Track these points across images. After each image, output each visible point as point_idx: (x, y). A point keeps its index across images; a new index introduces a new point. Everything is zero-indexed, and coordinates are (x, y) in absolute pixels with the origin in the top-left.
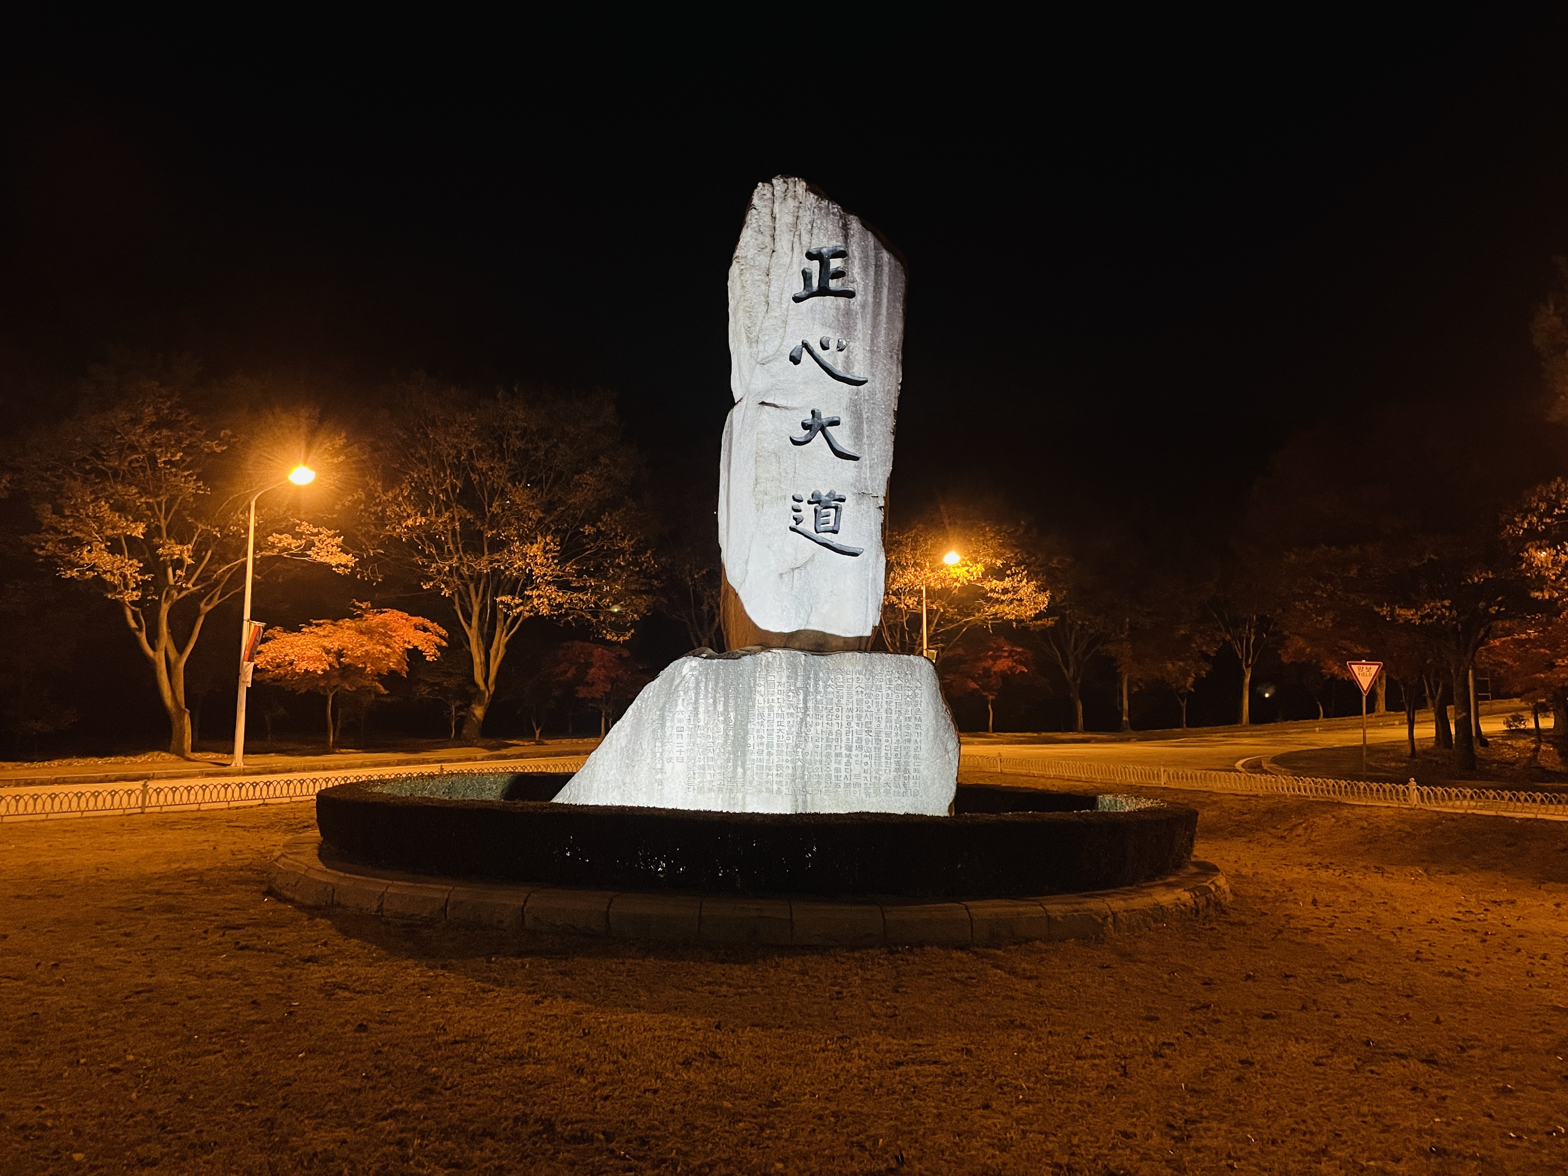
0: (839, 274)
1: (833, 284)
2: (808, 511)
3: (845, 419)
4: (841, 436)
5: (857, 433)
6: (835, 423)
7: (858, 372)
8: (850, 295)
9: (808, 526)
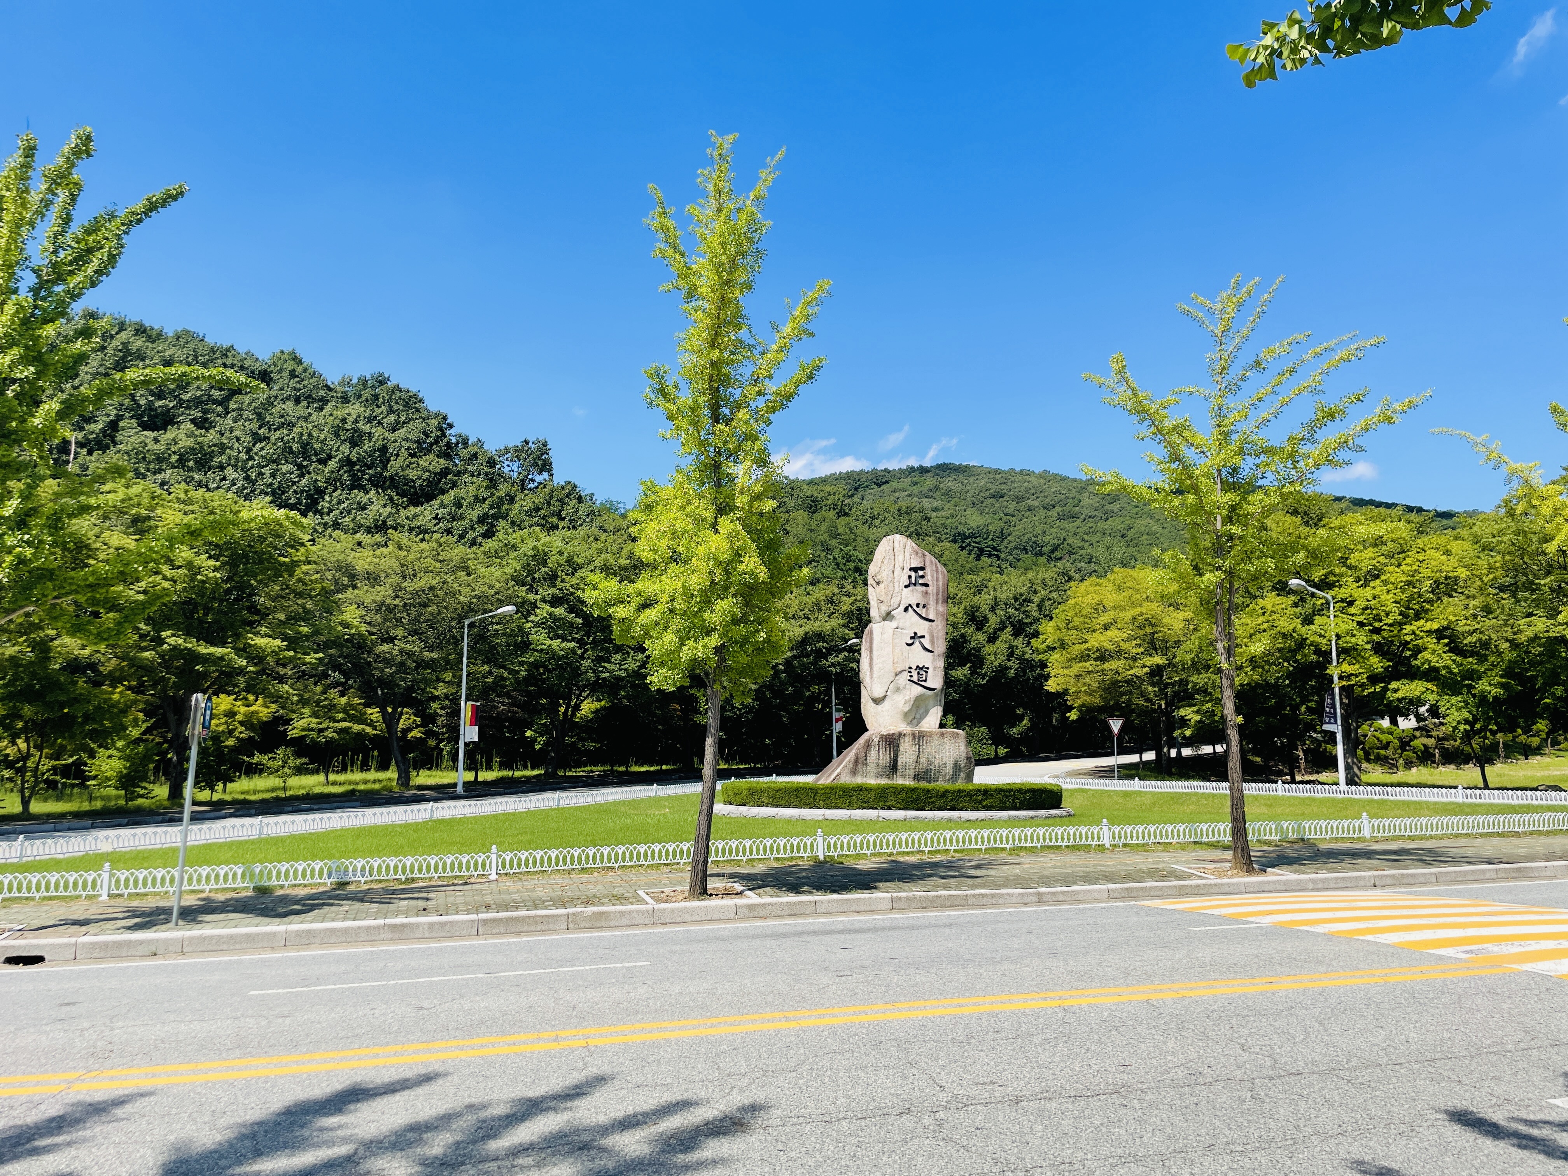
0: (922, 577)
1: (921, 581)
2: (915, 674)
3: (927, 636)
4: (926, 642)
5: (932, 642)
6: (923, 637)
7: (931, 617)
8: (926, 585)
9: (915, 678)
